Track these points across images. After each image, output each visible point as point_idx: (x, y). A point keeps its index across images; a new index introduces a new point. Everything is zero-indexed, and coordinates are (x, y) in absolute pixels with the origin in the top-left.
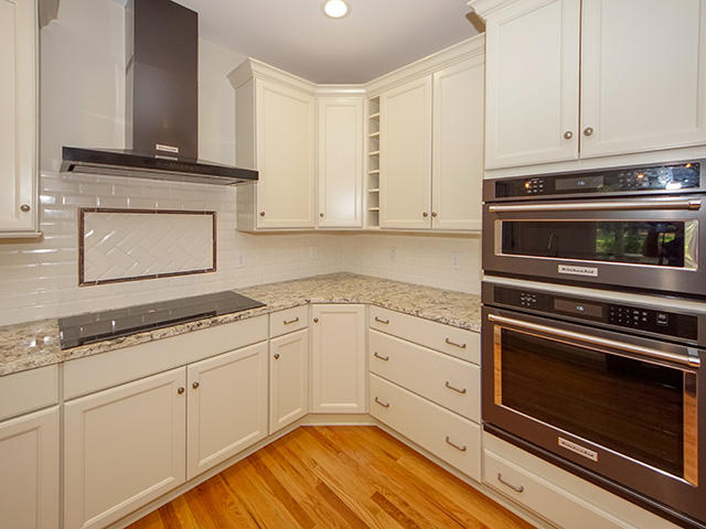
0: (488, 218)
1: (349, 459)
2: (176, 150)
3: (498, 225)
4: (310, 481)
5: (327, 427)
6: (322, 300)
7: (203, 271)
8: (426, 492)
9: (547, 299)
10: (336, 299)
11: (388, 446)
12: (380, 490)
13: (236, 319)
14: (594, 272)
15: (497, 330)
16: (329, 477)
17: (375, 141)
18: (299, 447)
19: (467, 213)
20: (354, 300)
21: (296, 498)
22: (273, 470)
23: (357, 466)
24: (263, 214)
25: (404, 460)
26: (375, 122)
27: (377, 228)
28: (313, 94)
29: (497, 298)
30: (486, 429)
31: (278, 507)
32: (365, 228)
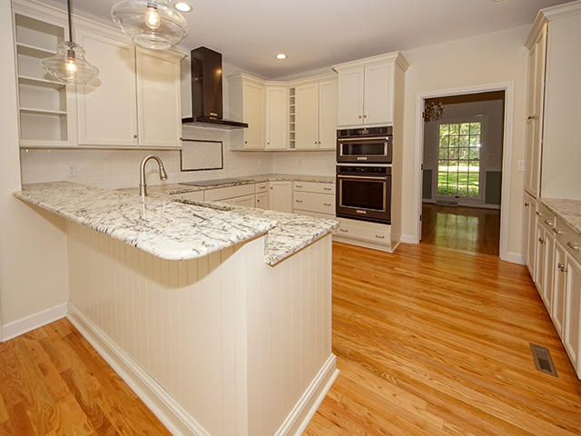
0: (338, 143)
2: (217, 115)
3: (342, 146)
6: (274, 179)
9: (354, 169)
10: (280, 179)
14: (365, 158)
15: (340, 180)
17: (293, 109)
19: (331, 142)
24: (246, 142)
26: (293, 100)
27: (294, 149)
28: (263, 85)
29: (341, 170)
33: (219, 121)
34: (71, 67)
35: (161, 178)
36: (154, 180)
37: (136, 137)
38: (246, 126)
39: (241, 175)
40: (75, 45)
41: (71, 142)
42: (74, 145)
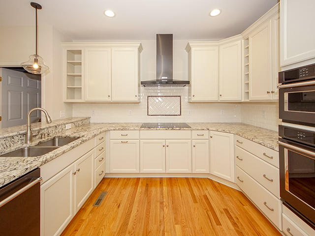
1: (221, 195)
2: (167, 78)
3: (286, 95)
4: (202, 193)
5: (219, 183)
6: (214, 129)
7: (177, 115)
8: (251, 222)
10: (220, 130)
11: (243, 200)
12: (228, 209)
13: (179, 130)
15: (286, 151)
16: (210, 195)
17: (247, 59)
18: (204, 183)
20: (228, 132)
21: (195, 194)
22: (192, 184)
23: (223, 198)
24: (194, 96)
25: (247, 207)
26: (247, 50)
27: (248, 101)
29: (286, 134)
30: (283, 203)
31: (189, 193)
32: (243, 101)
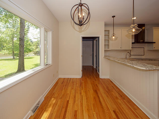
33: (144, 42)
34: (114, 38)
35: (130, 57)
36: (128, 57)
37: (121, 48)
38: (155, 43)
39: (152, 58)
40: (114, 34)
41: (110, 49)
42: (110, 50)
